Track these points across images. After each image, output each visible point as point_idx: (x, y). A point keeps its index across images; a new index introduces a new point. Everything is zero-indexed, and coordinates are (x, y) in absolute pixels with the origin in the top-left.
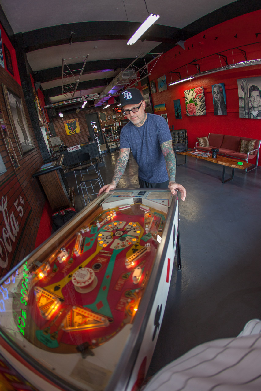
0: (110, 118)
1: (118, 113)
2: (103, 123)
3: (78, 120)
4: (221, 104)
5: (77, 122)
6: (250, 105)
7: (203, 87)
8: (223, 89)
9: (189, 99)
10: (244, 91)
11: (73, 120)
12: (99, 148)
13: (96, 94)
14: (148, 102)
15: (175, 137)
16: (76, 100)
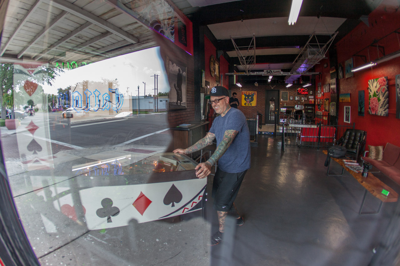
0: (291, 99)
1: (303, 95)
2: (283, 103)
3: (256, 94)
5: (255, 95)
7: (387, 77)
9: (373, 92)
11: (252, 92)
12: (257, 127)
13: (279, 70)
14: (334, 88)
15: (349, 138)
16: (257, 73)
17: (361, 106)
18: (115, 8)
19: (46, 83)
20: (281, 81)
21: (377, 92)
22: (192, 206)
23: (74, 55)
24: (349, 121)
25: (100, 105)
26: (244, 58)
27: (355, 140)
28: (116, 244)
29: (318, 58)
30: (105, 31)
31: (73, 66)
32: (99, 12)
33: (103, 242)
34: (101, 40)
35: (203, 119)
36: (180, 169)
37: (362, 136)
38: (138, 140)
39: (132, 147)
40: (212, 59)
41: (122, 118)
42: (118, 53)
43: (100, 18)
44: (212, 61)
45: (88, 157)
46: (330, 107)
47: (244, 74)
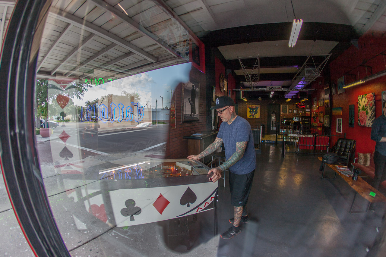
1: (300, 108)
2: (283, 115)
9: (362, 106)
12: (261, 136)
13: (280, 87)
14: (328, 103)
15: (341, 147)
16: (261, 89)
17: (351, 119)
18: (137, 31)
19: (75, 97)
20: (282, 96)
21: (365, 106)
22: (205, 207)
23: (101, 72)
24: (341, 132)
25: (123, 117)
26: (250, 76)
27: (346, 147)
28: (137, 239)
29: (314, 76)
30: (128, 51)
31: (100, 82)
32: (123, 34)
33: (126, 237)
34: (125, 59)
35: (213, 129)
36: (194, 173)
37: (352, 144)
38: (157, 147)
39: (151, 153)
40: (222, 77)
41: (143, 128)
42: (139, 70)
43: (123, 40)
44: (221, 79)
45: (112, 162)
46: (324, 119)
47: (249, 90)
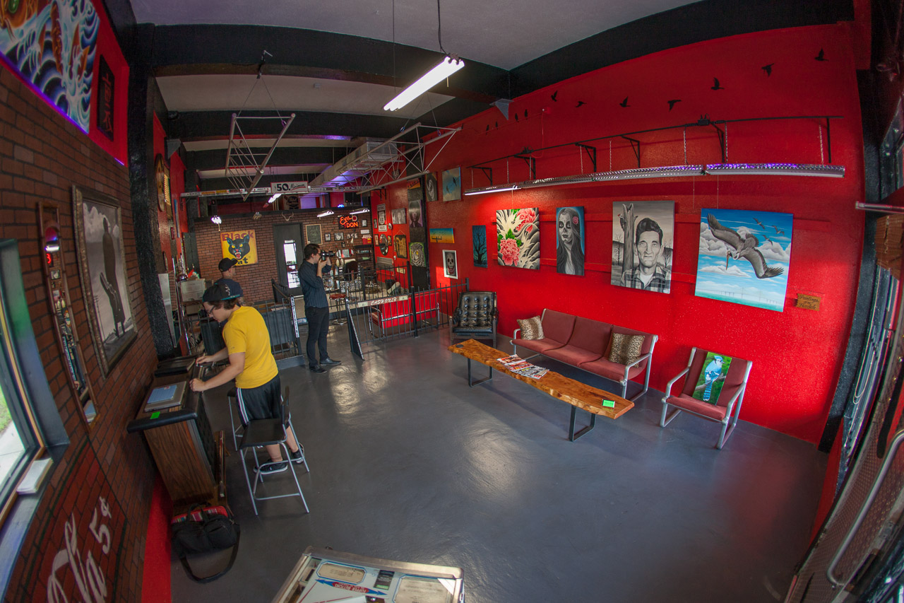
0: (328, 239)
1: (348, 228)
3: (254, 235)
4: (573, 251)
6: (636, 261)
7: (538, 209)
8: (579, 220)
9: (506, 230)
10: (625, 230)
13: (304, 183)
15: (469, 308)
16: (256, 189)
24: (455, 275)
27: (479, 308)
37: (491, 300)
40: (159, 165)
44: (159, 171)
46: (410, 250)
47: (227, 193)
